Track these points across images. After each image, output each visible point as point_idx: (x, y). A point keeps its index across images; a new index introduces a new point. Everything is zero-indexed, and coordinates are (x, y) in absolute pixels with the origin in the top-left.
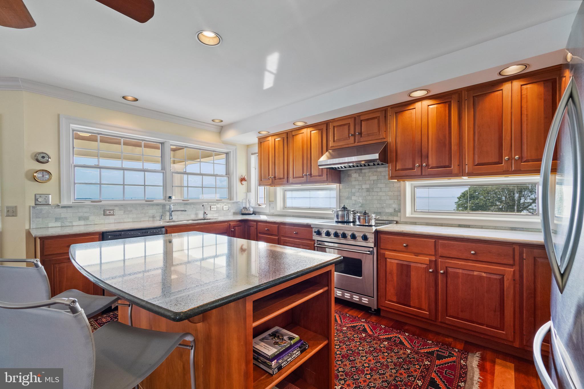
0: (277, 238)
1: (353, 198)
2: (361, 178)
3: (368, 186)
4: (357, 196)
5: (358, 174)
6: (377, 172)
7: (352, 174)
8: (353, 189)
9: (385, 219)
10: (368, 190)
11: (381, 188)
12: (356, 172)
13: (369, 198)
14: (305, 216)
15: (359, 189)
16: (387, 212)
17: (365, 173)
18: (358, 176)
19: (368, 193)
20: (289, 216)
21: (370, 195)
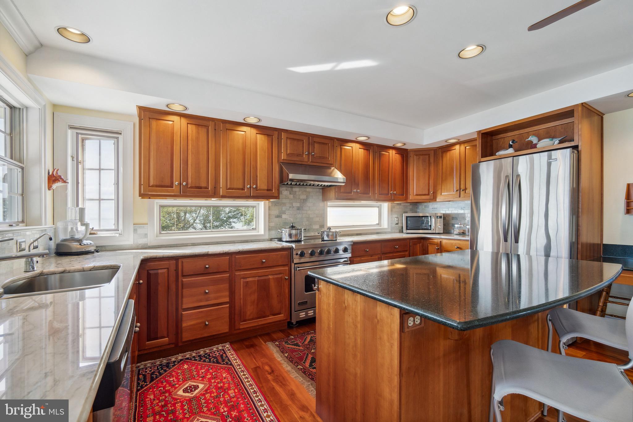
0: (228, 275)
1: (284, 216)
2: (292, 196)
3: (298, 205)
4: (287, 214)
5: (289, 192)
6: (306, 191)
7: (283, 192)
8: (283, 207)
9: (312, 235)
10: (298, 209)
11: (309, 207)
12: (286, 190)
13: (299, 216)
14: (217, 242)
15: (290, 207)
16: (315, 228)
17: (296, 192)
18: (289, 194)
19: (298, 211)
20: (186, 245)
21: (301, 213)
